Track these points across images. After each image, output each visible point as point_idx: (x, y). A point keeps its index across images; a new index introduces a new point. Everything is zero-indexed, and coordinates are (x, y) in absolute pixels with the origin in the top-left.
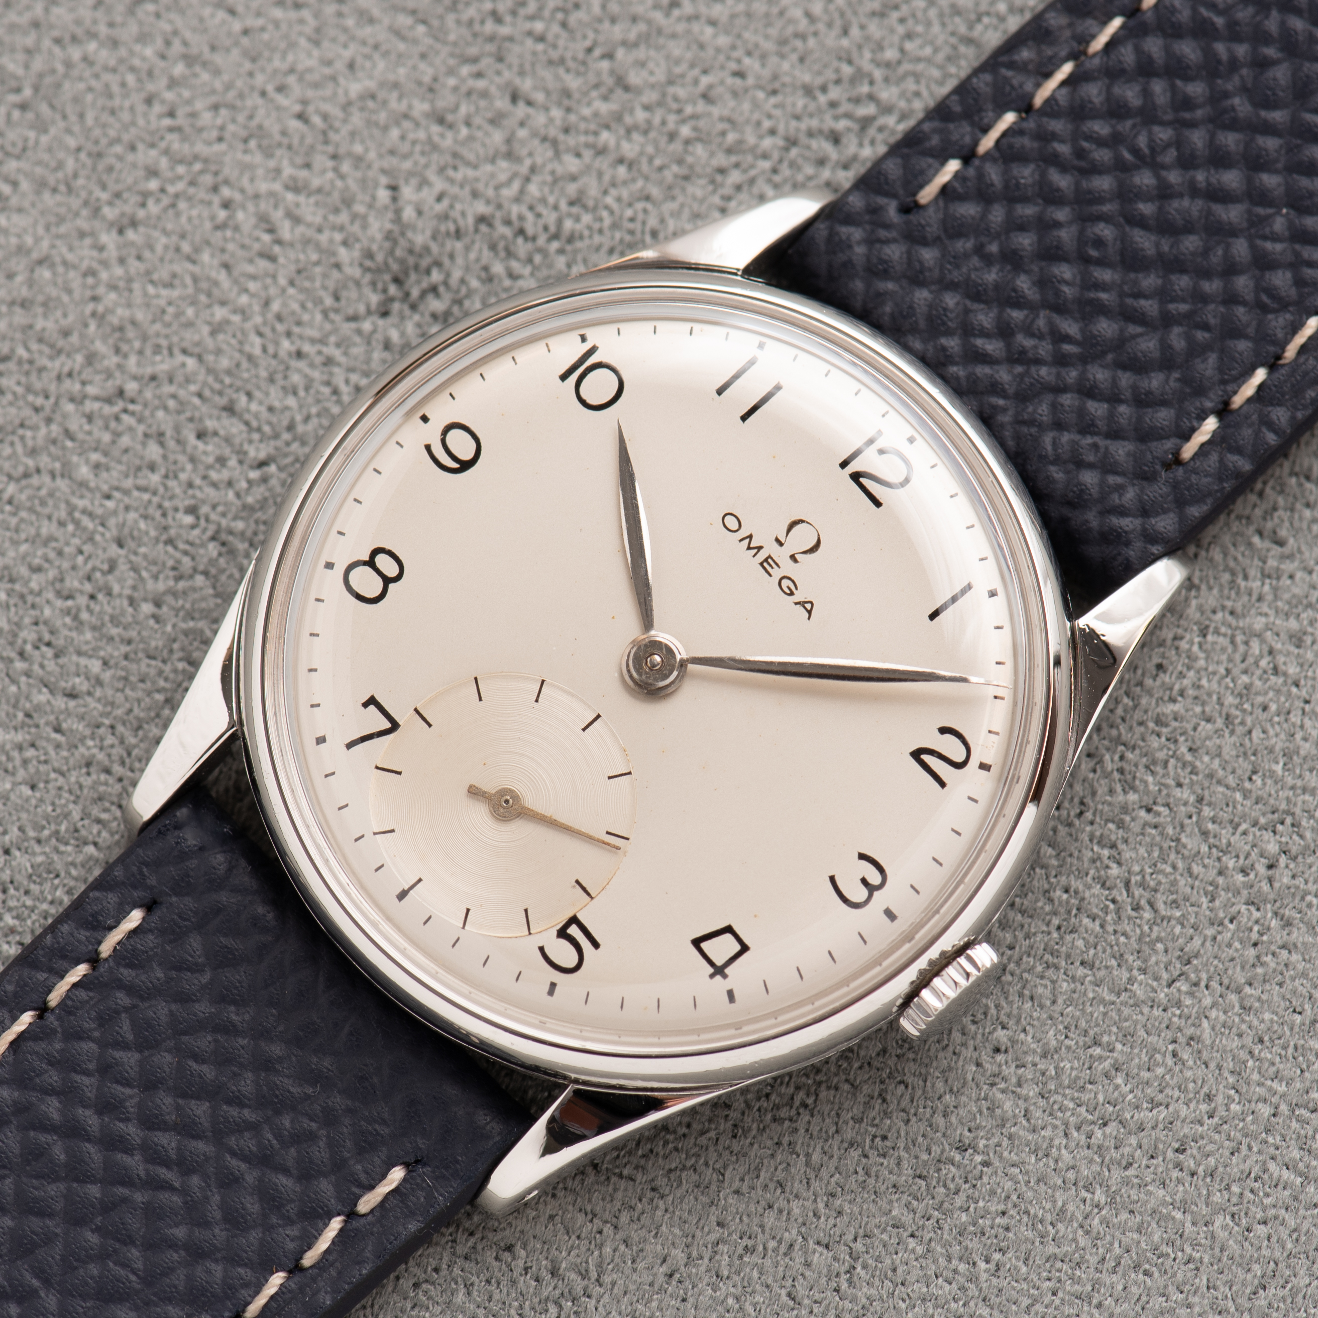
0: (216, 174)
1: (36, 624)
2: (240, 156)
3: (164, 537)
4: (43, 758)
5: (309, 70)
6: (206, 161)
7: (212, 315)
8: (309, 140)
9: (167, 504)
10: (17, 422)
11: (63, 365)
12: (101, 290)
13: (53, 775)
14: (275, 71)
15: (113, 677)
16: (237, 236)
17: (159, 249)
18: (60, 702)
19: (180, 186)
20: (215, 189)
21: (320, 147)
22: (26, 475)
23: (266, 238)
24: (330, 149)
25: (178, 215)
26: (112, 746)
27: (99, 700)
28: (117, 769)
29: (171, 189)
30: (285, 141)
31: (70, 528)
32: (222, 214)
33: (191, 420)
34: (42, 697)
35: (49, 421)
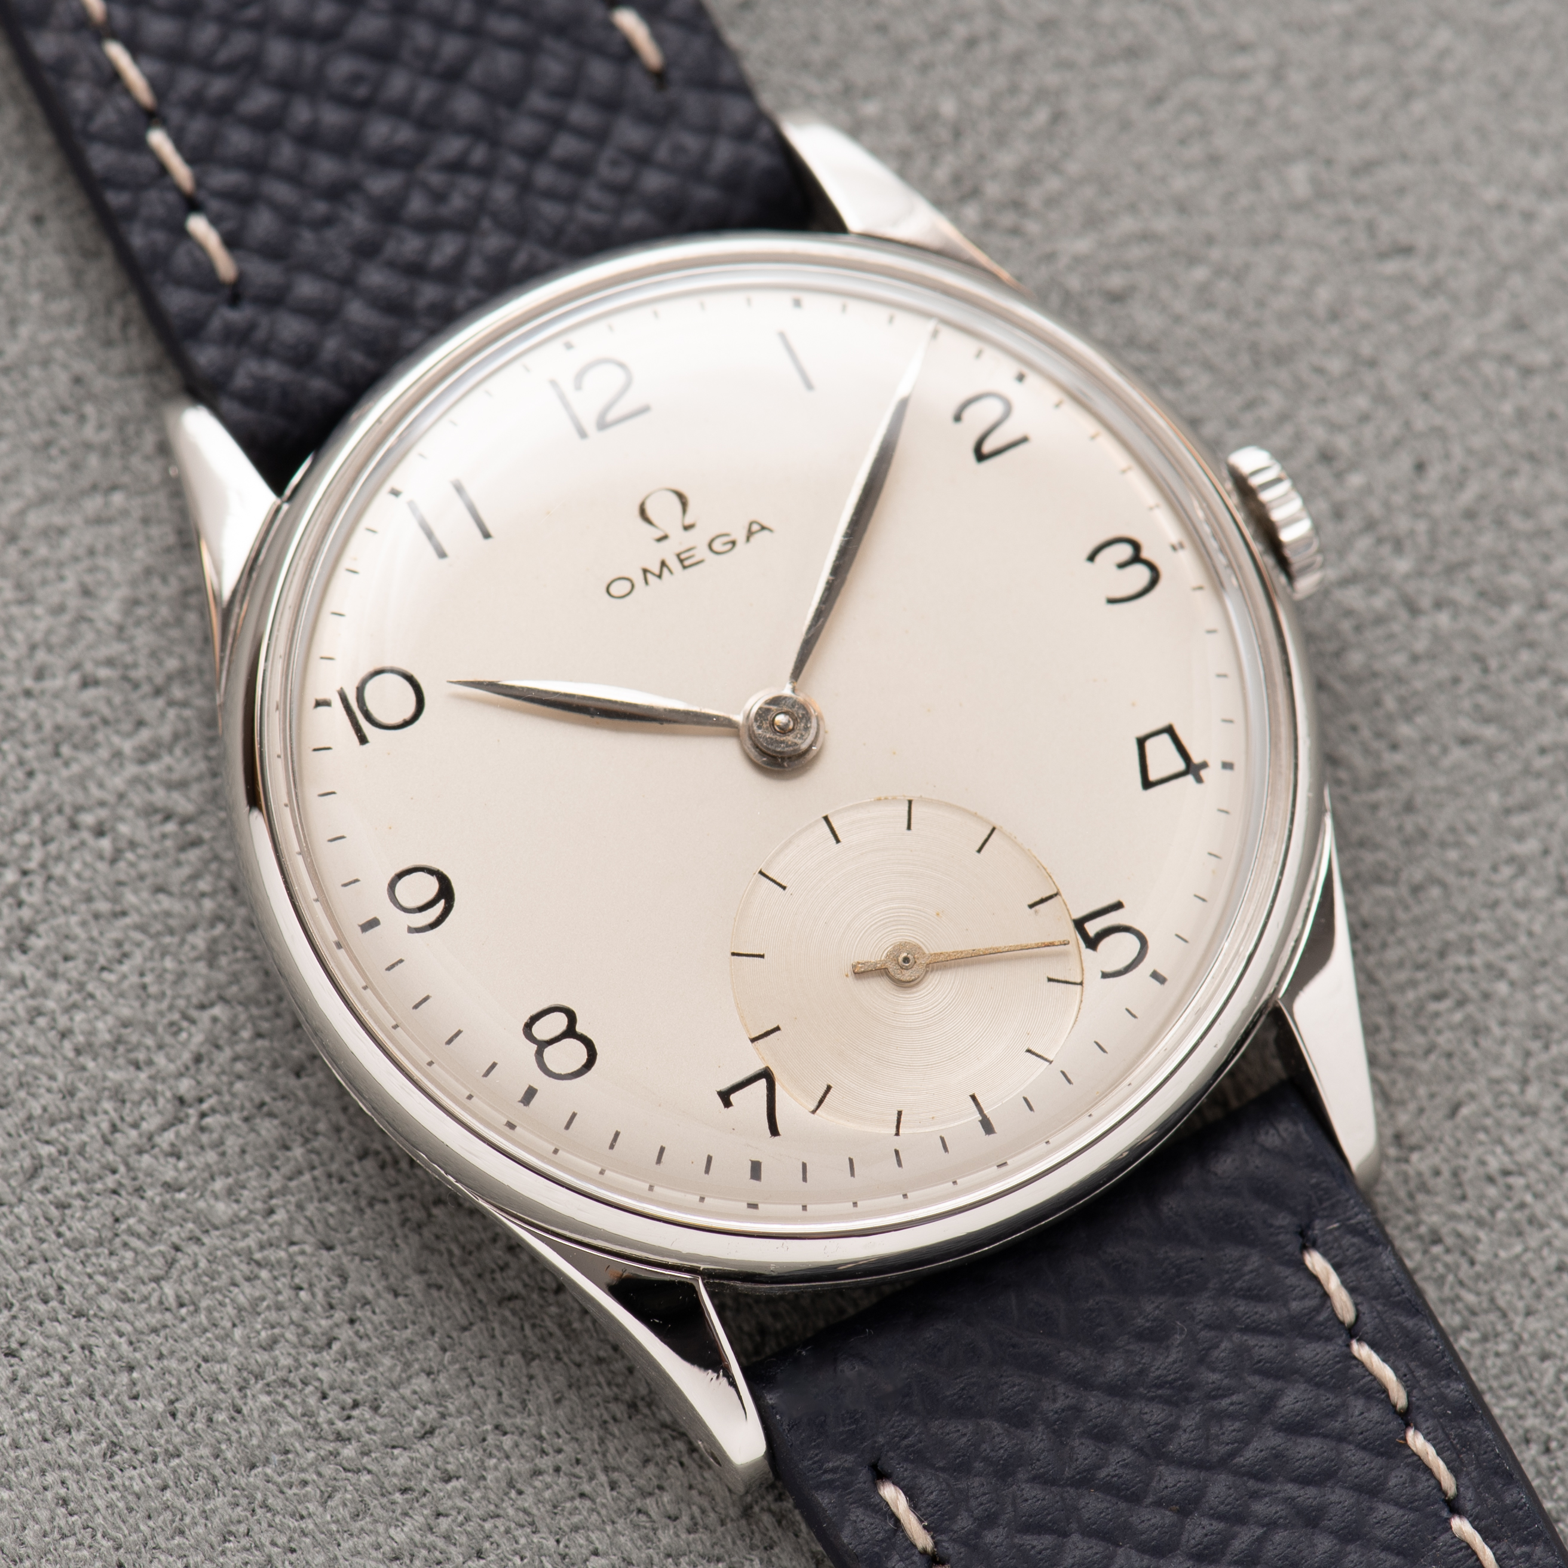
0: (60, 810)
1: (324, 1396)
2: (65, 773)
3: (363, 1203)
4: (460, 1518)
5: (50, 632)
6: (38, 807)
7: (194, 947)
8: (117, 699)
9: (334, 1167)
10: (109, 1221)
11: (98, 1127)
12: (63, 1021)
13: (488, 1526)
14: (18, 663)
15: (450, 1379)
16: (141, 851)
17: (79, 931)
18: (423, 1450)
19: (37, 855)
20: (74, 826)
21: (134, 696)
22: (171, 1264)
23: (171, 827)
24: (146, 688)
25: (62, 882)
26: (517, 1445)
27: (460, 1413)
28: (544, 1463)
29: (32, 865)
30: (95, 719)
31: (264, 1274)
32: (105, 844)
33: (275, 1066)
34: (402, 1460)
35: (139, 1191)
